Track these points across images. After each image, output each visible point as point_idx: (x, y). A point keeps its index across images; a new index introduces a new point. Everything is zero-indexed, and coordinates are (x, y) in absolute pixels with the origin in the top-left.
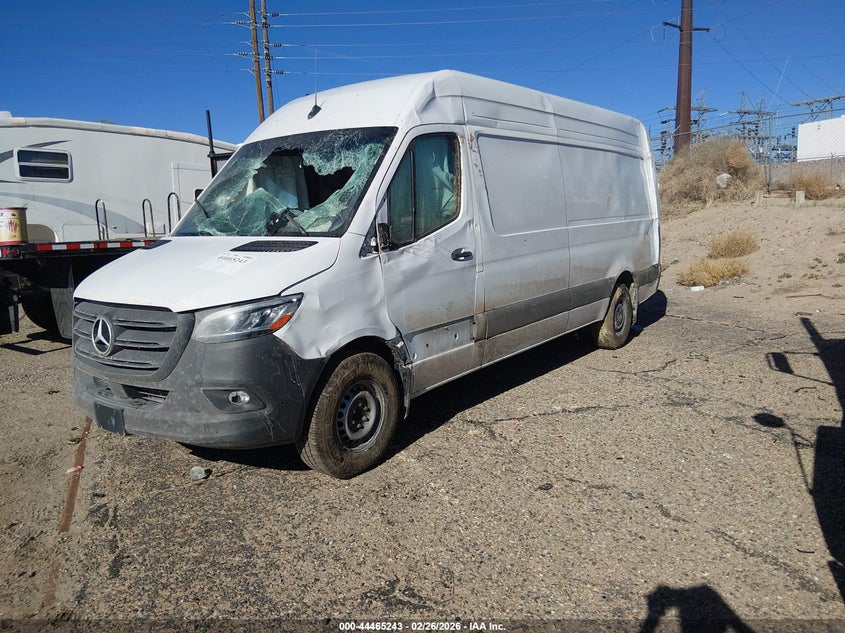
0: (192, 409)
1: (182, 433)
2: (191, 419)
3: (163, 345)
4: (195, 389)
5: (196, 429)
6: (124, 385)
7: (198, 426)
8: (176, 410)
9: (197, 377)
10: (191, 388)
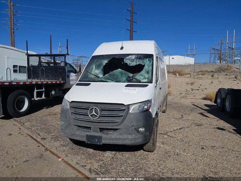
0: (129, 134)
1: (127, 141)
2: (130, 137)
3: (121, 115)
4: (131, 128)
5: (131, 140)
6: (99, 128)
7: (132, 139)
8: (124, 135)
9: (132, 124)
10: (130, 127)
